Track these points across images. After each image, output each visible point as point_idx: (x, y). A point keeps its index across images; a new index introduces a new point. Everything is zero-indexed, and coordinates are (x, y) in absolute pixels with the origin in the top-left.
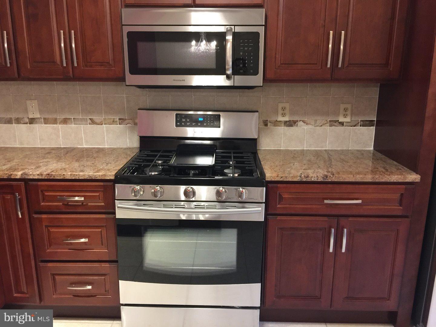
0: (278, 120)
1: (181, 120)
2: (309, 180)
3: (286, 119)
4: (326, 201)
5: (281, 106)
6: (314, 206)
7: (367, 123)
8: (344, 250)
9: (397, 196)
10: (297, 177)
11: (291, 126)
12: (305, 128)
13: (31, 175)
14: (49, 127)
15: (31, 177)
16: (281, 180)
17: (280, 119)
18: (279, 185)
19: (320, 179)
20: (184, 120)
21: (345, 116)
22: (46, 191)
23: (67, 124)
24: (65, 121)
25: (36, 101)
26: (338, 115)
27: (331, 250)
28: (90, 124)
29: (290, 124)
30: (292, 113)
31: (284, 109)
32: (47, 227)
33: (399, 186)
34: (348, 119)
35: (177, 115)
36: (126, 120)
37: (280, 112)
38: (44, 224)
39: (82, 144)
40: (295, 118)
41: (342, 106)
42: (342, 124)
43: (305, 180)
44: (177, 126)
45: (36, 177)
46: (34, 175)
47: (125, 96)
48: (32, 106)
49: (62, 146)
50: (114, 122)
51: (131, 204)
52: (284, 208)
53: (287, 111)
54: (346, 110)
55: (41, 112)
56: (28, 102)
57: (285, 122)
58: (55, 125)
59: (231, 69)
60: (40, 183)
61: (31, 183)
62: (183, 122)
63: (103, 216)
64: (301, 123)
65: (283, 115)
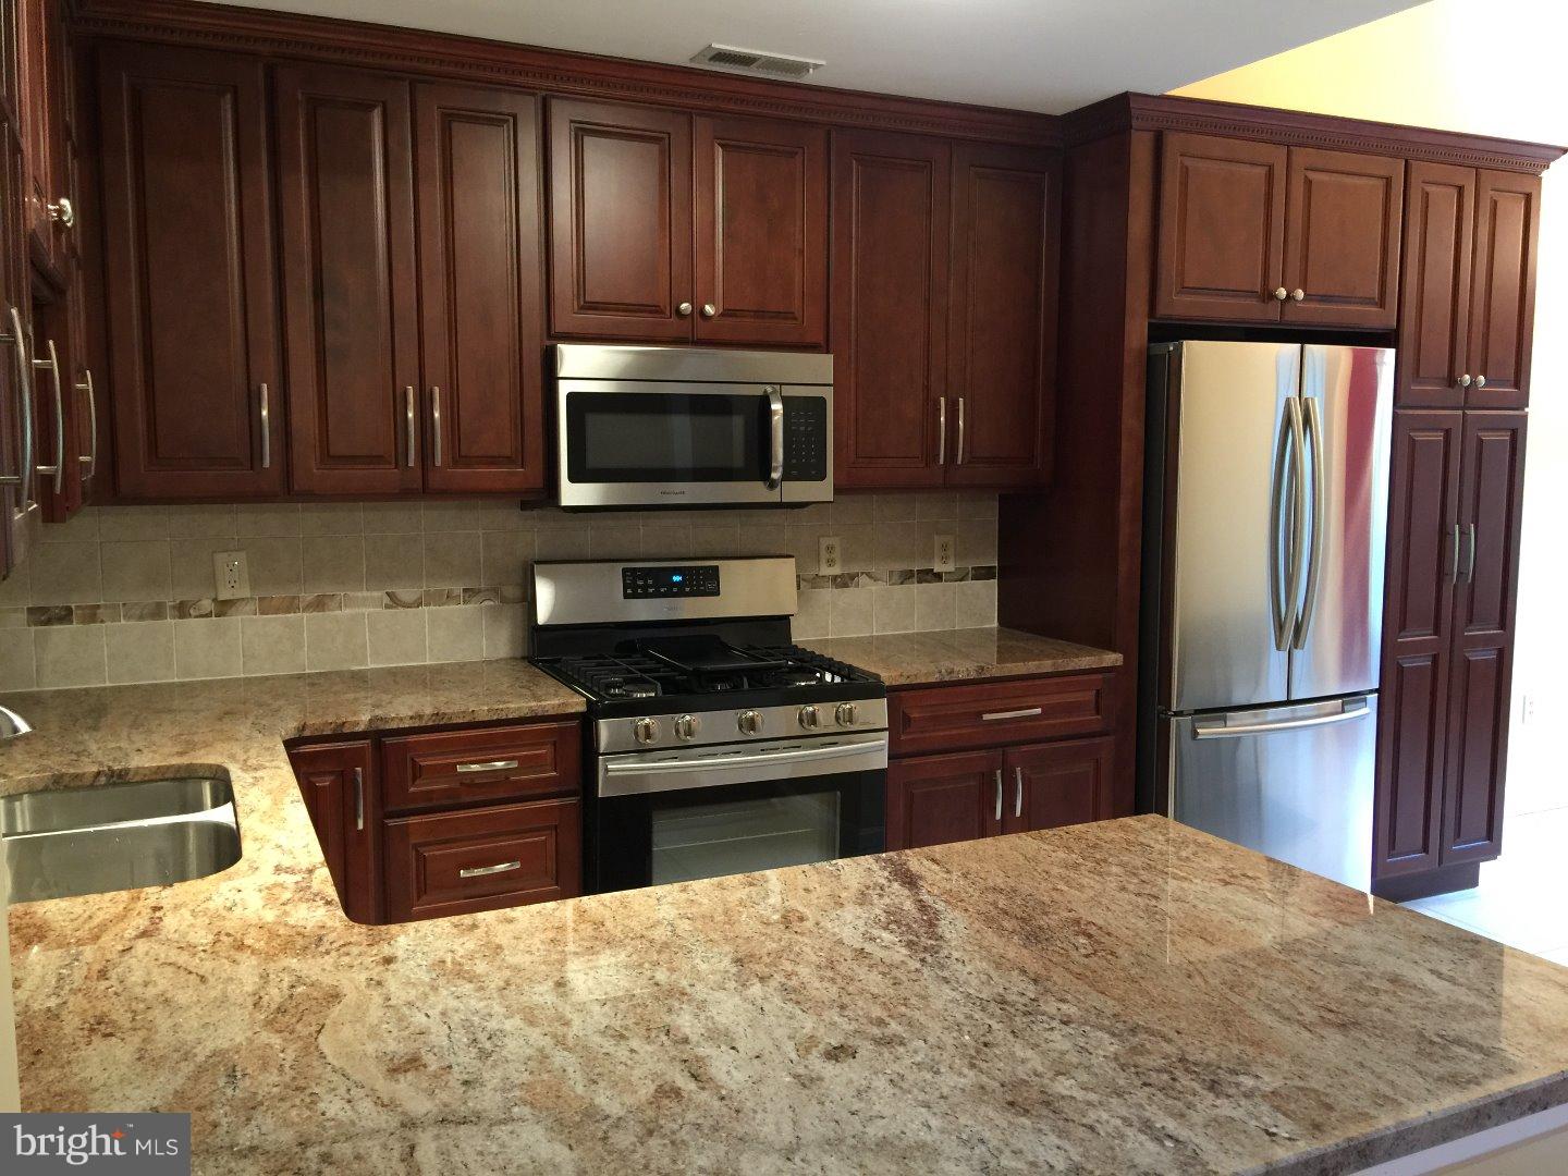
0: (821, 574)
1: (634, 581)
2: (954, 678)
3: (836, 570)
4: (987, 717)
5: (825, 542)
6: (964, 731)
7: (982, 574)
8: (1018, 813)
9: (1090, 696)
10: (934, 673)
11: (845, 585)
12: (874, 588)
13: (393, 719)
14: (275, 623)
15: (394, 725)
16: (907, 682)
17: (826, 571)
18: (903, 694)
19: (973, 675)
20: (640, 583)
21: (944, 560)
22: (420, 756)
23: (324, 611)
24: (319, 604)
25: (243, 555)
26: (931, 559)
27: (998, 816)
28: (387, 607)
29: (843, 582)
30: (848, 558)
31: (830, 549)
32: (415, 846)
33: (1094, 677)
34: (950, 567)
35: (625, 571)
36: (480, 591)
37: (824, 555)
38: (413, 840)
39: (364, 662)
40: (854, 569)
41: (938, 540)
42: (938, 577)
43: (947, 679)
44: (626, 596)
45: (407, 724)
46: (401, 719)
47: (480, 532)
48: (231, 567)
49: (307, 671)
50: (450, 597)
51: (631, 760)
52: (910, 740)
53: (837, 554)
54: (944, 547)
55: (255, 583)
56: (221, 558)
57: (835, 578)
58: (292, 614)
59: (781, 469)
60: (412, 738)
61: (389, 741)
62: (640, 587)
63: (555, 802)
64: (863, 579)
65: (831, 563)
